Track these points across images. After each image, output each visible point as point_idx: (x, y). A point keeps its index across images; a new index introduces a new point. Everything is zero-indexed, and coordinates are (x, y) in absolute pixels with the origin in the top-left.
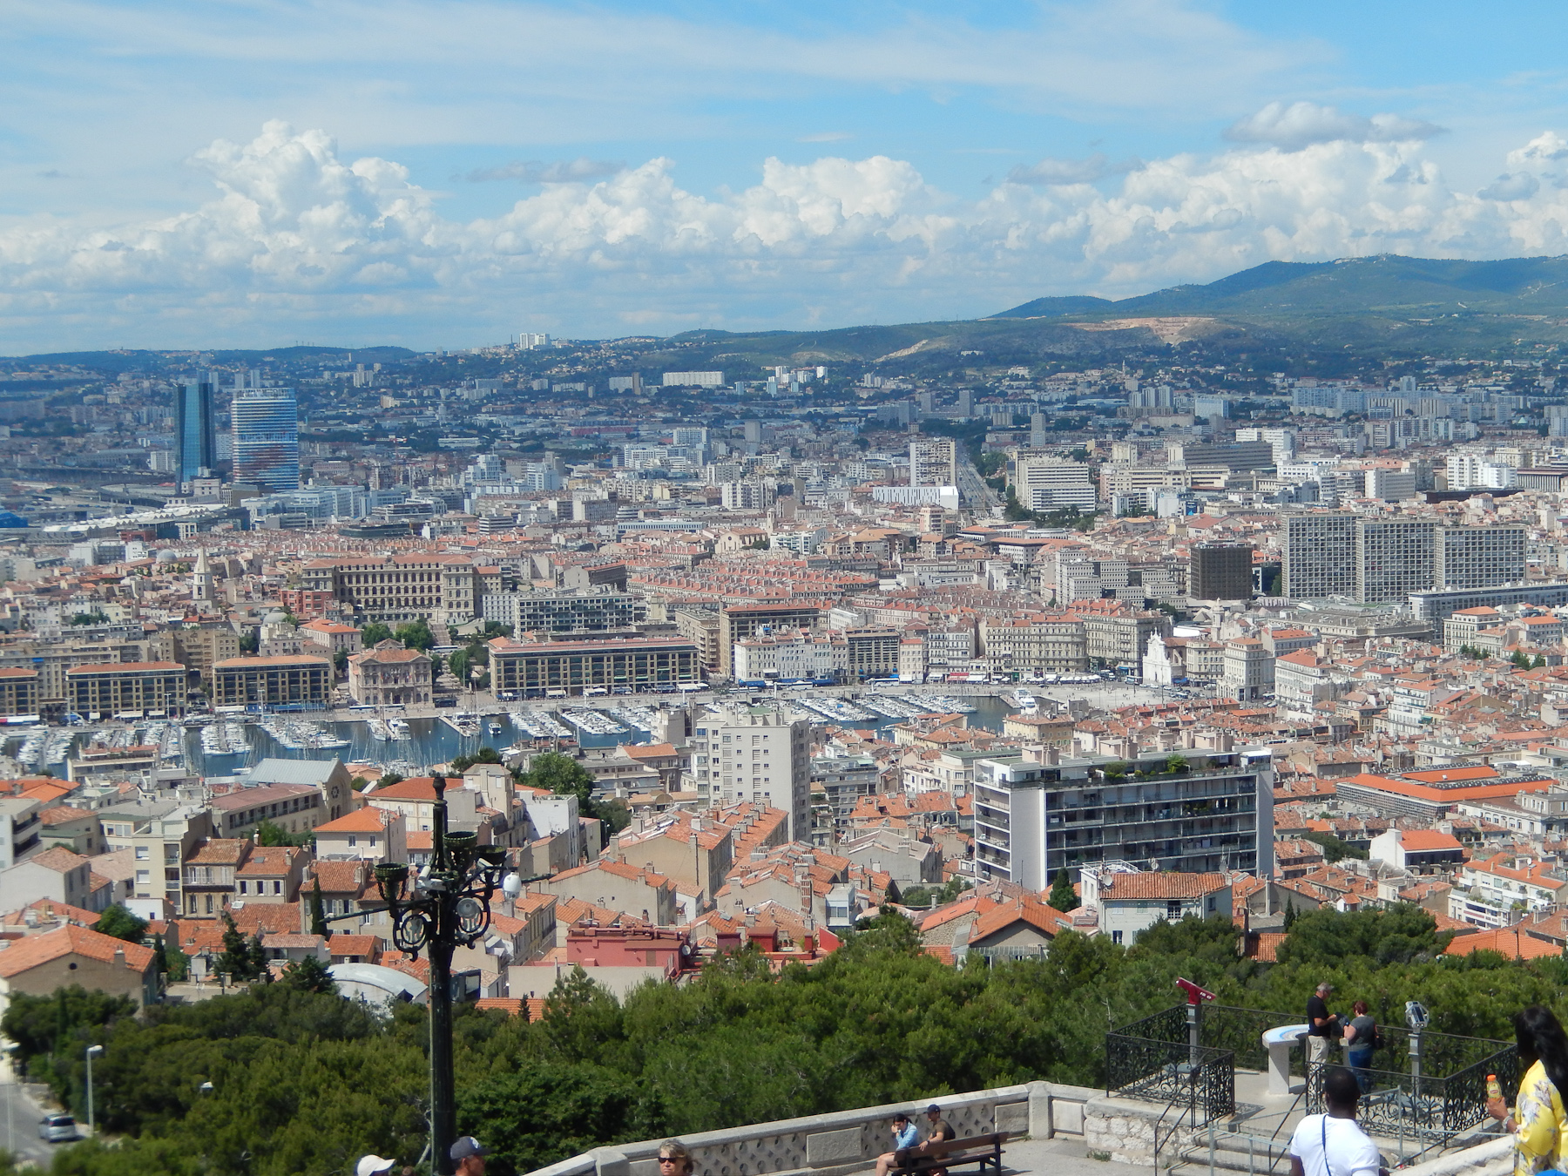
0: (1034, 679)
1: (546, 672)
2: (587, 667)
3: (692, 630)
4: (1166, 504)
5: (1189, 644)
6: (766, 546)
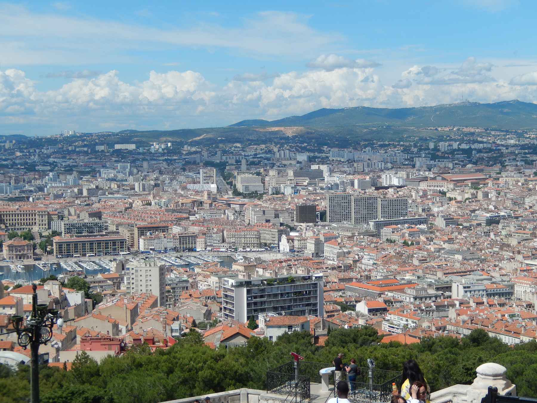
0: (243, 250)
1: (73, 248)
2: (88, 246)
3: (125, 234)
4: (287, 190)
5: (295, 238)
6: (150, 204)
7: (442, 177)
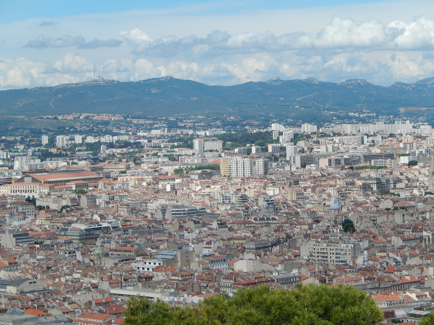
7: (33, 178)
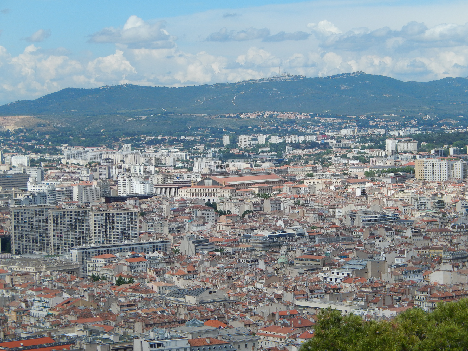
7: (213, 181)
